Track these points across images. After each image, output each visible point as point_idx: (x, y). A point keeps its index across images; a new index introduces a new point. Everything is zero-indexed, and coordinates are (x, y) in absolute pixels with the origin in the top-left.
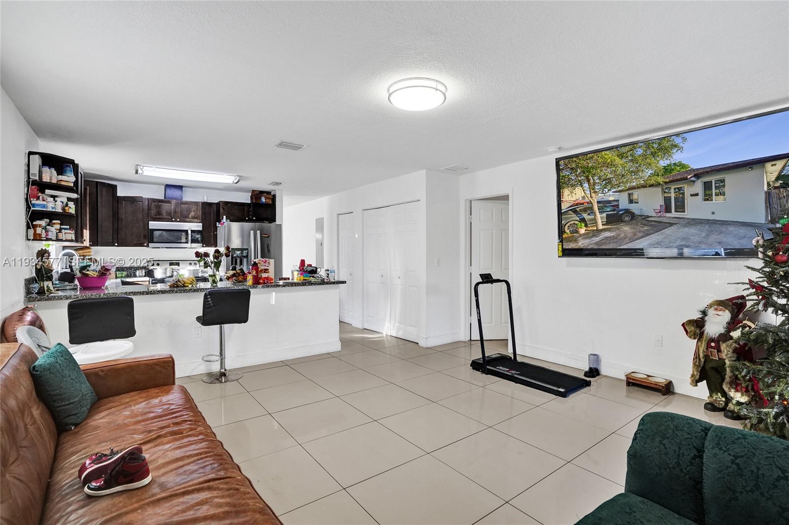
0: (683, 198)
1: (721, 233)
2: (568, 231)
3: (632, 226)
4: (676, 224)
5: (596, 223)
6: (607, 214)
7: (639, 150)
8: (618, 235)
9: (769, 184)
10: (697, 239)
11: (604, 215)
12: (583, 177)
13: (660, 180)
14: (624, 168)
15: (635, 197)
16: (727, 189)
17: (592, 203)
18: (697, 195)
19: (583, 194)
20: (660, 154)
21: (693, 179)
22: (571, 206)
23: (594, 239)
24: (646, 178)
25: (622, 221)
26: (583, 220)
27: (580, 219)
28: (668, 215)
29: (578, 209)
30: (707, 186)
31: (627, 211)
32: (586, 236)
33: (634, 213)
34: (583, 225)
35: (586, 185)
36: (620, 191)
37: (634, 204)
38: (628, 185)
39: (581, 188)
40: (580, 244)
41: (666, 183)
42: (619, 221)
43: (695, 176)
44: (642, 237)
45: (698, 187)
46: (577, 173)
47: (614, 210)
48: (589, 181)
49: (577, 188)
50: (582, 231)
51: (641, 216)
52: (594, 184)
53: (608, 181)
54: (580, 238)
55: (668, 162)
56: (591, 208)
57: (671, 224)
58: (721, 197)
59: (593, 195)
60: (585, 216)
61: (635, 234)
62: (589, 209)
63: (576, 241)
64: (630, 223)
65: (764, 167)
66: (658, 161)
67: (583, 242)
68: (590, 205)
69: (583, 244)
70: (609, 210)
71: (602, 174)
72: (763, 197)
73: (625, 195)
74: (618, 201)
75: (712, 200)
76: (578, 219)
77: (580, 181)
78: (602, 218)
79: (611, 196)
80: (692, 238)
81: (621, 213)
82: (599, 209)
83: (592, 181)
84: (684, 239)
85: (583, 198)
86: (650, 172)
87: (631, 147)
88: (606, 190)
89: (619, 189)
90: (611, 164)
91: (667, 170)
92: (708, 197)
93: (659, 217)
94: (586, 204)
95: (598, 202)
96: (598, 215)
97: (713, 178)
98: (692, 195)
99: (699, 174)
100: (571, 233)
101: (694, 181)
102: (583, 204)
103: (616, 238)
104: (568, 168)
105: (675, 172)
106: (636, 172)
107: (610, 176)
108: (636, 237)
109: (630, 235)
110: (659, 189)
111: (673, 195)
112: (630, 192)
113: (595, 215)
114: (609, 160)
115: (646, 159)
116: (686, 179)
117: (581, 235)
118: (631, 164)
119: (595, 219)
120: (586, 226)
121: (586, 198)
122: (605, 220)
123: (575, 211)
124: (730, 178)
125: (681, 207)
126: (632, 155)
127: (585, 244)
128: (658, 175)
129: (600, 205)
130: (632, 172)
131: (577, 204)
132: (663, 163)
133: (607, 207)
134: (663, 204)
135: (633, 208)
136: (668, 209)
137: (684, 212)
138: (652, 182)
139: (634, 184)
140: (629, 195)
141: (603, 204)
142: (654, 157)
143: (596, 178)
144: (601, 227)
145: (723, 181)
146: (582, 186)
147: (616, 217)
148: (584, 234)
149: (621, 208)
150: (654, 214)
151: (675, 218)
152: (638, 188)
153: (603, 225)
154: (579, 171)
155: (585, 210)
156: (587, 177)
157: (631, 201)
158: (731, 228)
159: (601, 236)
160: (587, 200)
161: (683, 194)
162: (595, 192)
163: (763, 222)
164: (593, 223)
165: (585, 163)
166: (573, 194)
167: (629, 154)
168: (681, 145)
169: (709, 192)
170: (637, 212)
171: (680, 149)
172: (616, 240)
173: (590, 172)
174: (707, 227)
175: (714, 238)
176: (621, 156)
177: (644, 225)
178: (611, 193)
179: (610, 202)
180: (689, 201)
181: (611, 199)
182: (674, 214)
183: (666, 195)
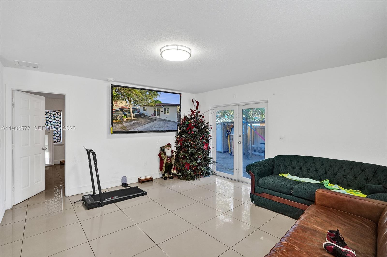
0: (159, 112)
1: (168, 124)
2: (118, 119)
3: (144, 119)
4: (157, 120)
5: (131, 117)
6: (135, 114)
7: (147, 92)
8: (139, 122)
9: (178, 112)
10: (162, 125)
11: (134, 114)
12: (126, 97)
13: (154, 105)
14: (142, 97)
15: (145, 109)
16: (169, 111)
17: (130, 108)
18: (163, 111)
19: (126, 104)
20: (154, 96)
21: (162, 106)
22: (121, 108)
23: (130, 123)
24: (149, 103)
25: (141, 117)
26: (125, 115)
27: (124, 114)
28: (155, 117)
29: (123, 110)
30: (165, 109)
31: (143, 114)
32: (126, 122)
33: (145, 115)
34: (126, 117)
35: (128, 101)
36: (141, 106)
37: (145, 111)
38: (143, 104)
39: (125, 101)
40: (124, 125)
41: (155, 106)
42: (140, 117)
43: (163, 105)
44: (147, 123)
45: (163, 109)
46: (124, 95)
47: (138, 113)
48: (129, 99)
49: (123, 101)
50: (125, 119)
51: (147, 116)
52: (131, 101)
53: (136, 101)
54: (124, 122)
55: (156, 99)
56: (129, 111)
57: (156, 120)
58: (168, 113)
59: (130, 105)
60: (127, 113)
61: (145, 122)
62: (128, 111)
63: (122, 123)
64: (144, 118)
65: (177, 107)
66: (153, 98)
67: (126, 124)
68: (129, 109)
69: (125, 125)
70: (136, 112)
71: (134, 98)
72: (176, 114)
73: (142, 107)
74: (140, 109)
75: (166, 114)
76: (123, 114)
77: (125, 98)
78: (133, 115)
79: (137, 107)
80: (161, 125)
81: (140, 114)
82: (132, 111)
83: (130, 100)
84: (159, 125)
85: (126, 106)
86: (151, 101)
87: (145, 91)
88: (136, 104)
89: (140, 105)
90: (138, 95)
91: (155, 102)
92: (165, 113)
93: (152, 117)
94: (127, 109)
95: (132, 109)
96: (132, 114)
97: (167, 107)
98: (161, 111)
99: (164, 105)
100: (120, 120)
101: (162, 107)
102: (126, 108)
103: (138, 123)
104: (120, 91)
105: (157, 103)
106: (146, 100)
107: (137, 99)
108: (145, 123)
109: (143, 123)
110: (153, 108)
111: (157, 110)
112: (144, 107)
113: (131, 113)
114: (137, 93)
115: (150, 96)
116: (160, 106)
117: (124, 121)
118: (145, 97)
119: (131, 115)
120: (127, 117)
121: (127, 106)
122: (135, 116)
123: (122, 111)
124: (171, 108)
125: (159, 115)
126: (145, 94)
127: (126, 125)
128: (153, 103)
129: (133, 110)
130: (145, 100)
131: (123, 108)
132: (154, 99)
133: (136, 111)
134: (154, 113)
135: (145, 112)
136: (155, 115)
137: (159, 116)
138: (151, 105)
139: (145, 104)
140: (144, 108)
141: (134, 110)
142: (152, 96)
143: (132, 99)
144: (133, 118)
145: (169, 109)
146: (126, 101)
147: (139, 115)
148: (126, 121)
149: (140, 112)
150: (151, 116)
151: (157, 118)
152: (147, 106)
153: (134, 118)
154: (125, 94)
155: (127, 111)
156: (128, 98)
157: (144, 110)
158: (170, 123)
159: (133, 122)
160: (128, 107)
161: (159, 110)
162: (131, 104)
163: (176, 121)
164: (130, 117)
165: (127, 92)
166: (122, 104)
167: (144, 93)
168: (159, 95)
169: (165, 111)
170: (146, 115)
171: (159, 96)
172: (138, 124)
173: (129, 96)
174: (165, 122)
175: (166, 125)
176: (142, 93)
177: (148, 119)
178: (137, 106)
179: (137, 109)
180: (161, 113)
181: (137, 108)
182: (157, 117)
183: (155, 110)
